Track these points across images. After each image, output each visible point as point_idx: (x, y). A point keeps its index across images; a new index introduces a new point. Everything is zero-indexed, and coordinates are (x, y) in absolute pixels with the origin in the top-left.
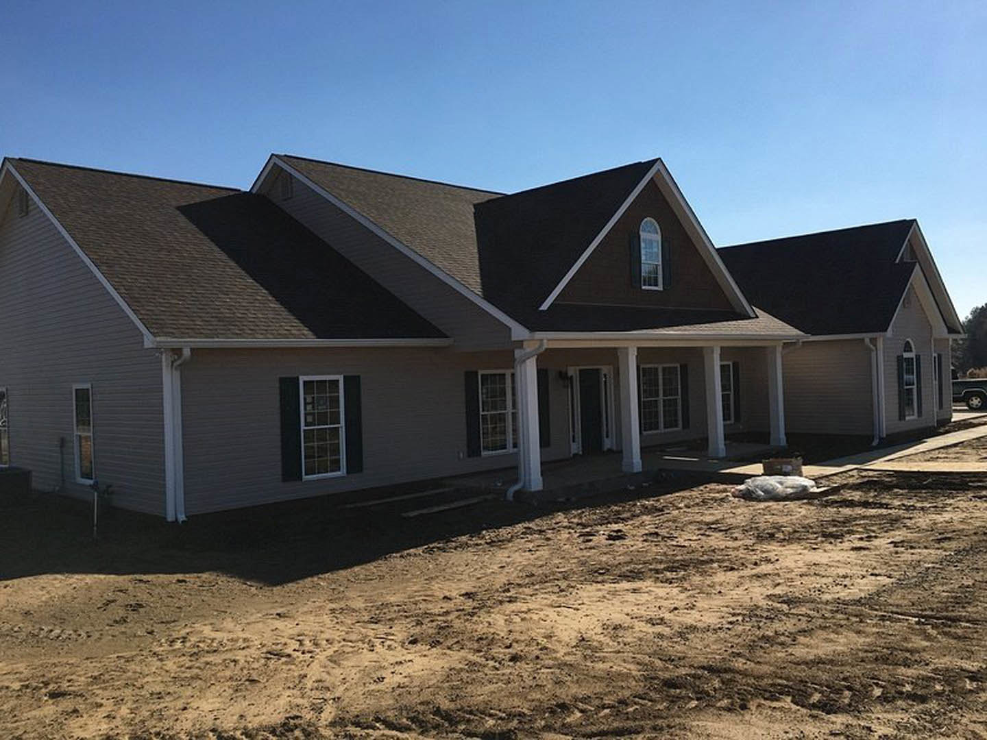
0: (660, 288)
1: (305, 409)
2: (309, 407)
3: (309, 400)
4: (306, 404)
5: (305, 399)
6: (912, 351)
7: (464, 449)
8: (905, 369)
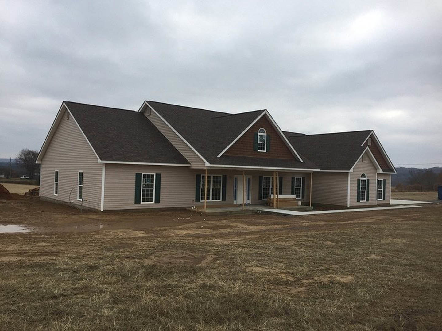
0: (265, 151)
1: (143, 182)
2: (144, 182)
3: (144, 180)
4: (143, 181)
5: (143, 180)
6: (365, 177)
7: (194, 199)
8: (361, 184)
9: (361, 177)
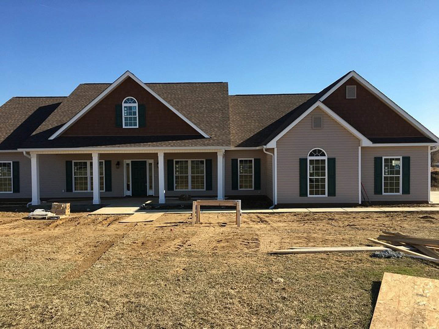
6: (325, 155)
7: (65, 188)
8: (311, 167)
9: (310, 155)
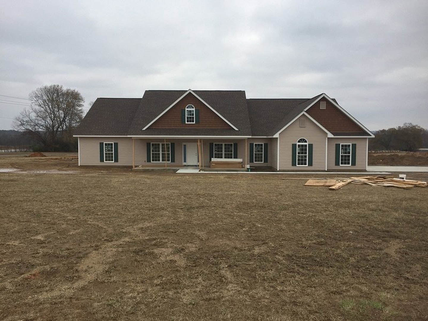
0: (194, 123)
5: (105, 147)
6: (306, 142)
7: (146, 160)
8: (299, 149)
9: (298, 142)
